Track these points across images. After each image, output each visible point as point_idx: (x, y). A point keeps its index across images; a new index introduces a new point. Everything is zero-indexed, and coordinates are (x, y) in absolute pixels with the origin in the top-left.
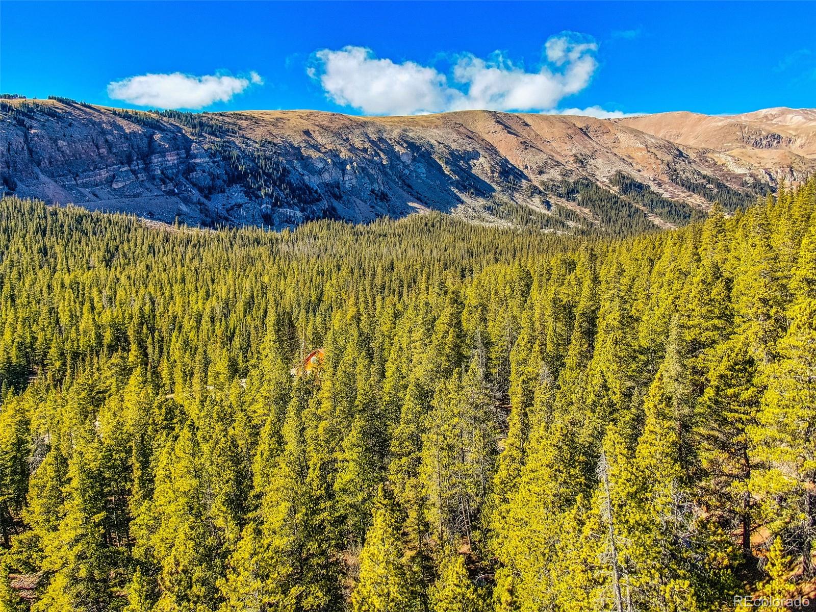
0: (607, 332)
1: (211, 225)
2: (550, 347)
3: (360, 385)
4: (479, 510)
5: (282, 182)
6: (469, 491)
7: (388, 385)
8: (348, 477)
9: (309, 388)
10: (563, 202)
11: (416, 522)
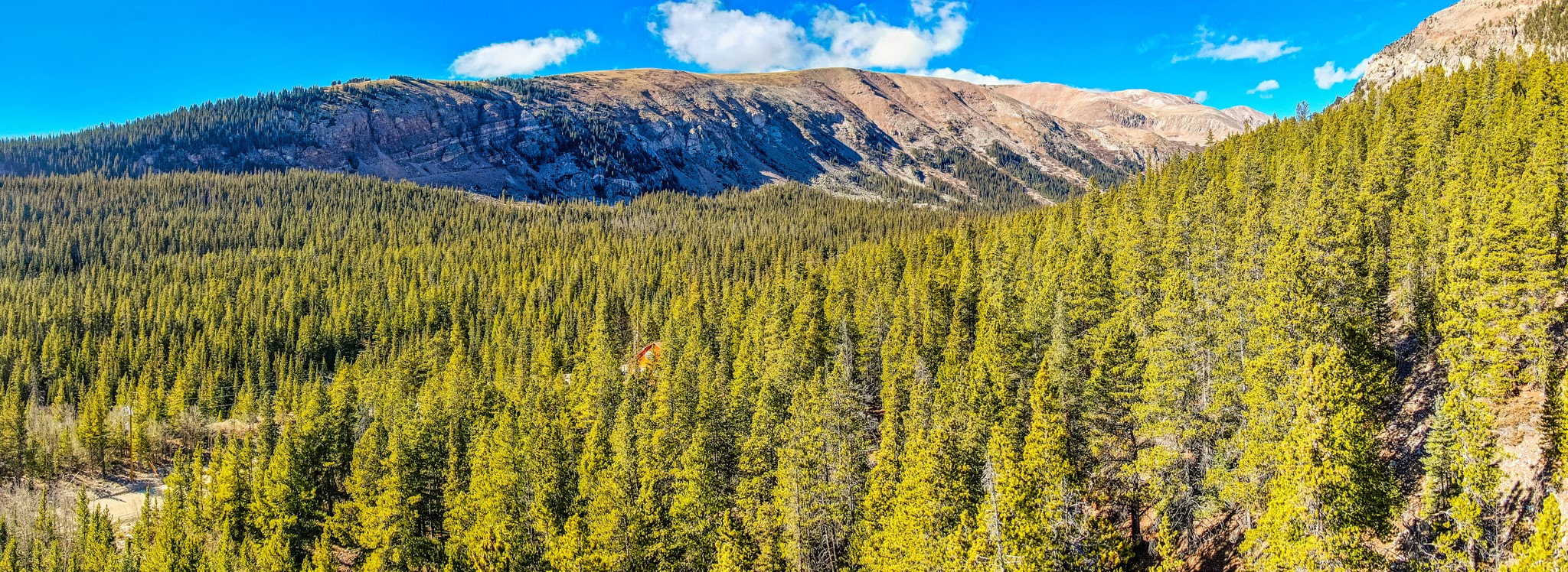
0: (989, 319)
1: (537, 197)
2: (927, 339)
3: (703, 386)
4: (846, 542)
5: (617, 148)
6: (835, 518)
7: (736, 388)
8: (687, 501)
9: (642, 389)
10: (938, 174)
11: (770, 558)
